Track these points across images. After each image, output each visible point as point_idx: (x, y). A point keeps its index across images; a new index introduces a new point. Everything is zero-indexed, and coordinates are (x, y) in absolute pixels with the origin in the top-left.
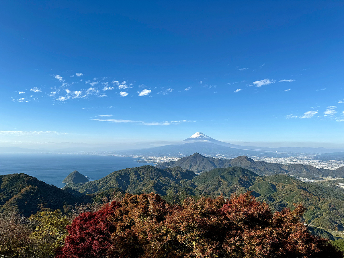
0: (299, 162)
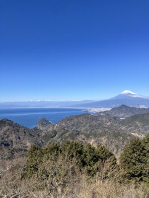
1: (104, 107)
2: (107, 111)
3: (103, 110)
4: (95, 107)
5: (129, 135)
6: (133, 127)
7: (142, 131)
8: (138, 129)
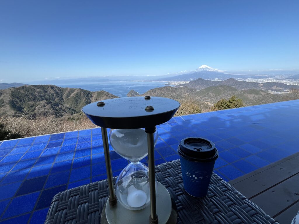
0: (274, 81)
1: (183, 81)
2: (185, 84)
3: (182, 83)
4: (175, 81)
5: (203, 104)
6: (207, 97)
7: (214, 101)
8: (211, 99)
